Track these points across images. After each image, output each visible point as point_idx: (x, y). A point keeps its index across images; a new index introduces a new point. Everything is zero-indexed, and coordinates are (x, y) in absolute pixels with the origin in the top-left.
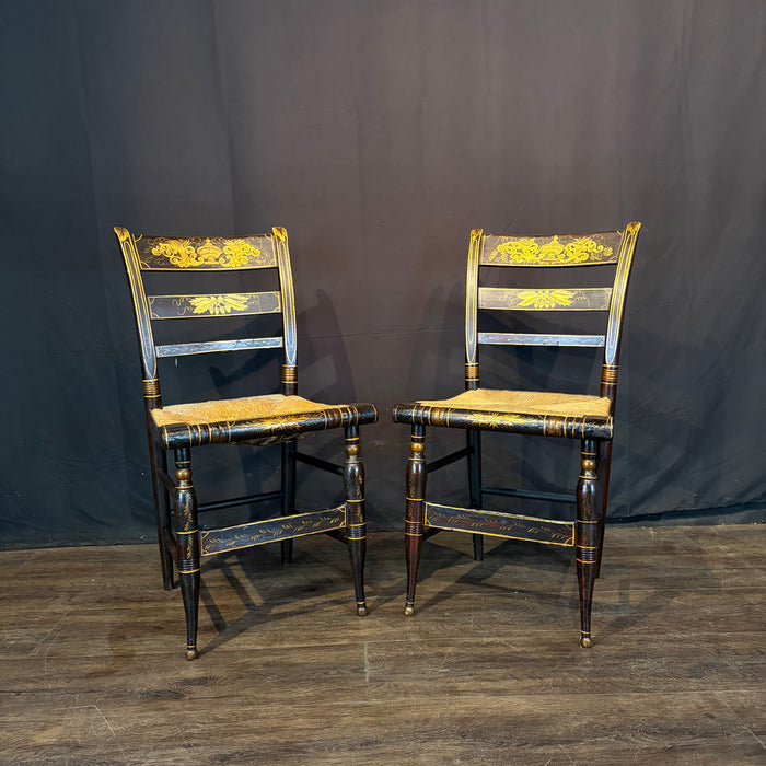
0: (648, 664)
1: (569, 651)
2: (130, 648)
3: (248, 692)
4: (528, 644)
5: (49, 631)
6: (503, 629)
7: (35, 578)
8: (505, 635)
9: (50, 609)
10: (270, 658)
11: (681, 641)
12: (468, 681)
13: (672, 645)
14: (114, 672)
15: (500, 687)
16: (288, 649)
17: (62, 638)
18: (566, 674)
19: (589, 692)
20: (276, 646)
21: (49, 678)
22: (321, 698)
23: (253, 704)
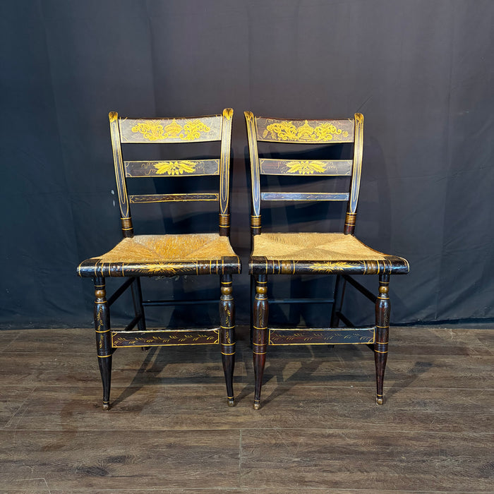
0: (449, 462)
1: (389, 445)
2: (74, 424)
3: (152, 472)
4: (358, 437)
5: (20, 405)
6: (341, 421)
7: (17, 355)
8: (342, 428)
9: (24, 385)
10: (172, 440)
11: (473, 440)
12: (313, 471)
13: (465, 443)
14: (61, 446)
15: (337, 479)
16: (186, 432)
17: (29, 412)
18: (386, 468)
19: (404, 488)
20: (177, 428)
21: (16, 450)
22: (206, 482)
23: (156, 484)
